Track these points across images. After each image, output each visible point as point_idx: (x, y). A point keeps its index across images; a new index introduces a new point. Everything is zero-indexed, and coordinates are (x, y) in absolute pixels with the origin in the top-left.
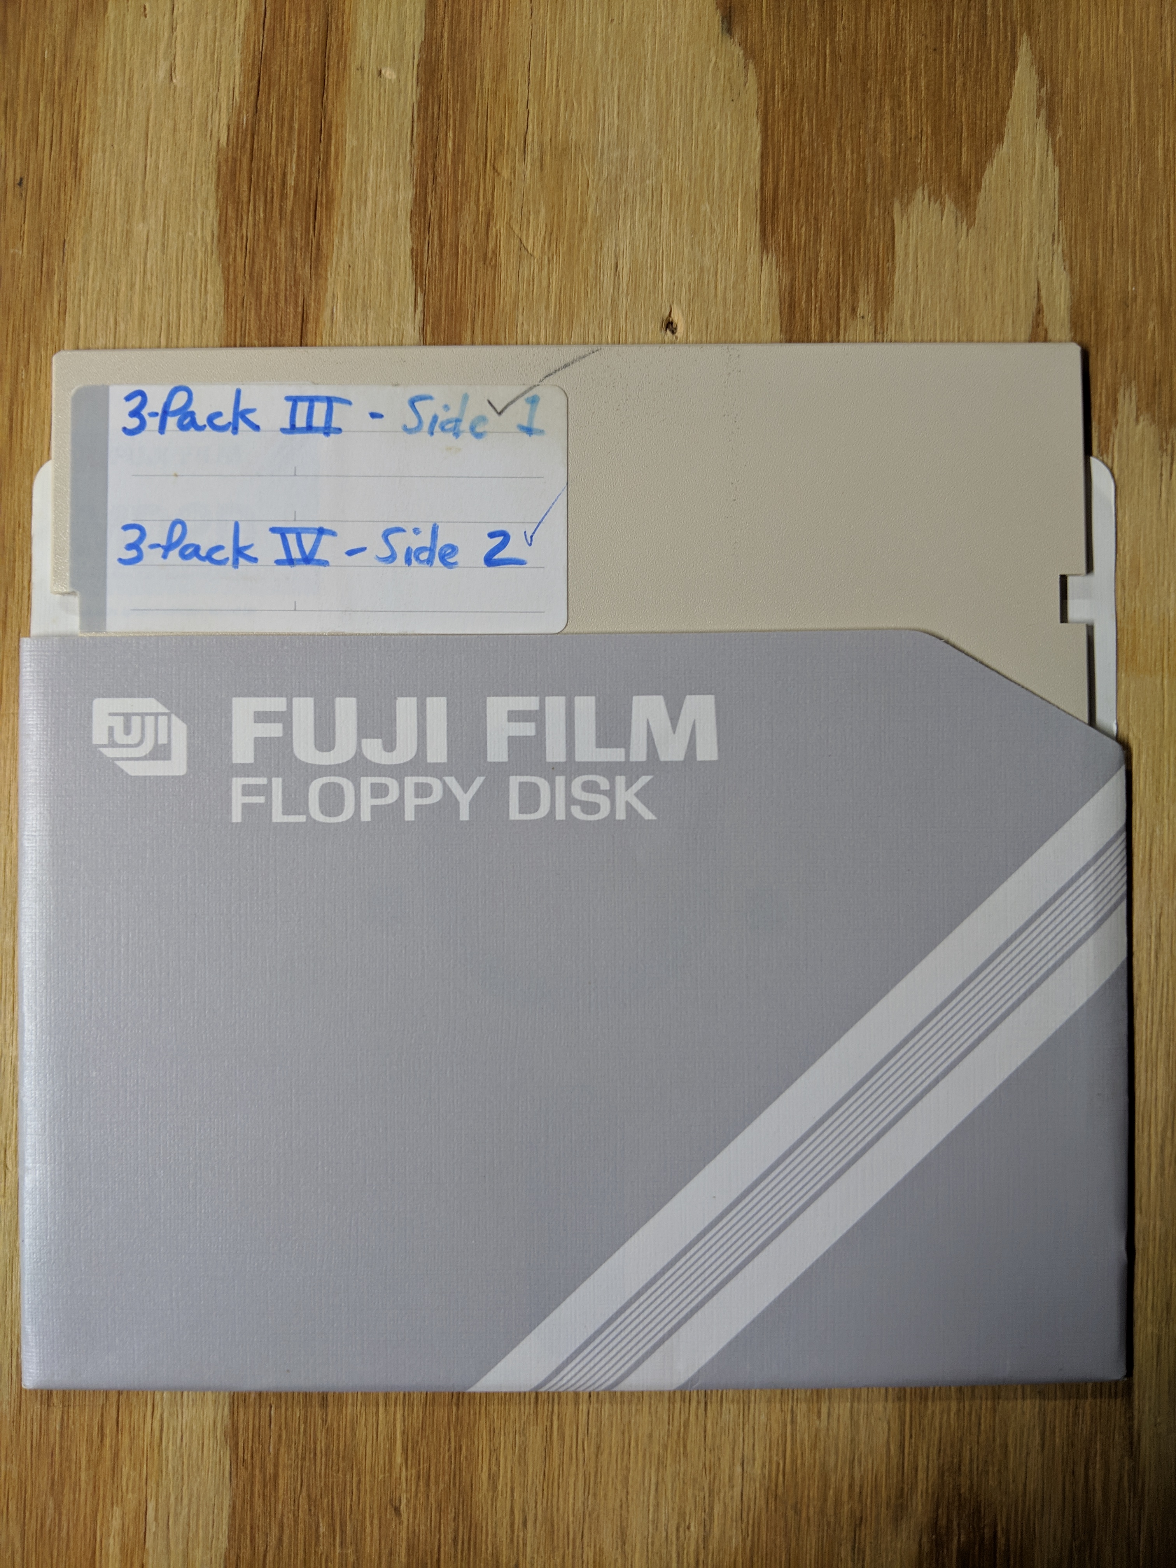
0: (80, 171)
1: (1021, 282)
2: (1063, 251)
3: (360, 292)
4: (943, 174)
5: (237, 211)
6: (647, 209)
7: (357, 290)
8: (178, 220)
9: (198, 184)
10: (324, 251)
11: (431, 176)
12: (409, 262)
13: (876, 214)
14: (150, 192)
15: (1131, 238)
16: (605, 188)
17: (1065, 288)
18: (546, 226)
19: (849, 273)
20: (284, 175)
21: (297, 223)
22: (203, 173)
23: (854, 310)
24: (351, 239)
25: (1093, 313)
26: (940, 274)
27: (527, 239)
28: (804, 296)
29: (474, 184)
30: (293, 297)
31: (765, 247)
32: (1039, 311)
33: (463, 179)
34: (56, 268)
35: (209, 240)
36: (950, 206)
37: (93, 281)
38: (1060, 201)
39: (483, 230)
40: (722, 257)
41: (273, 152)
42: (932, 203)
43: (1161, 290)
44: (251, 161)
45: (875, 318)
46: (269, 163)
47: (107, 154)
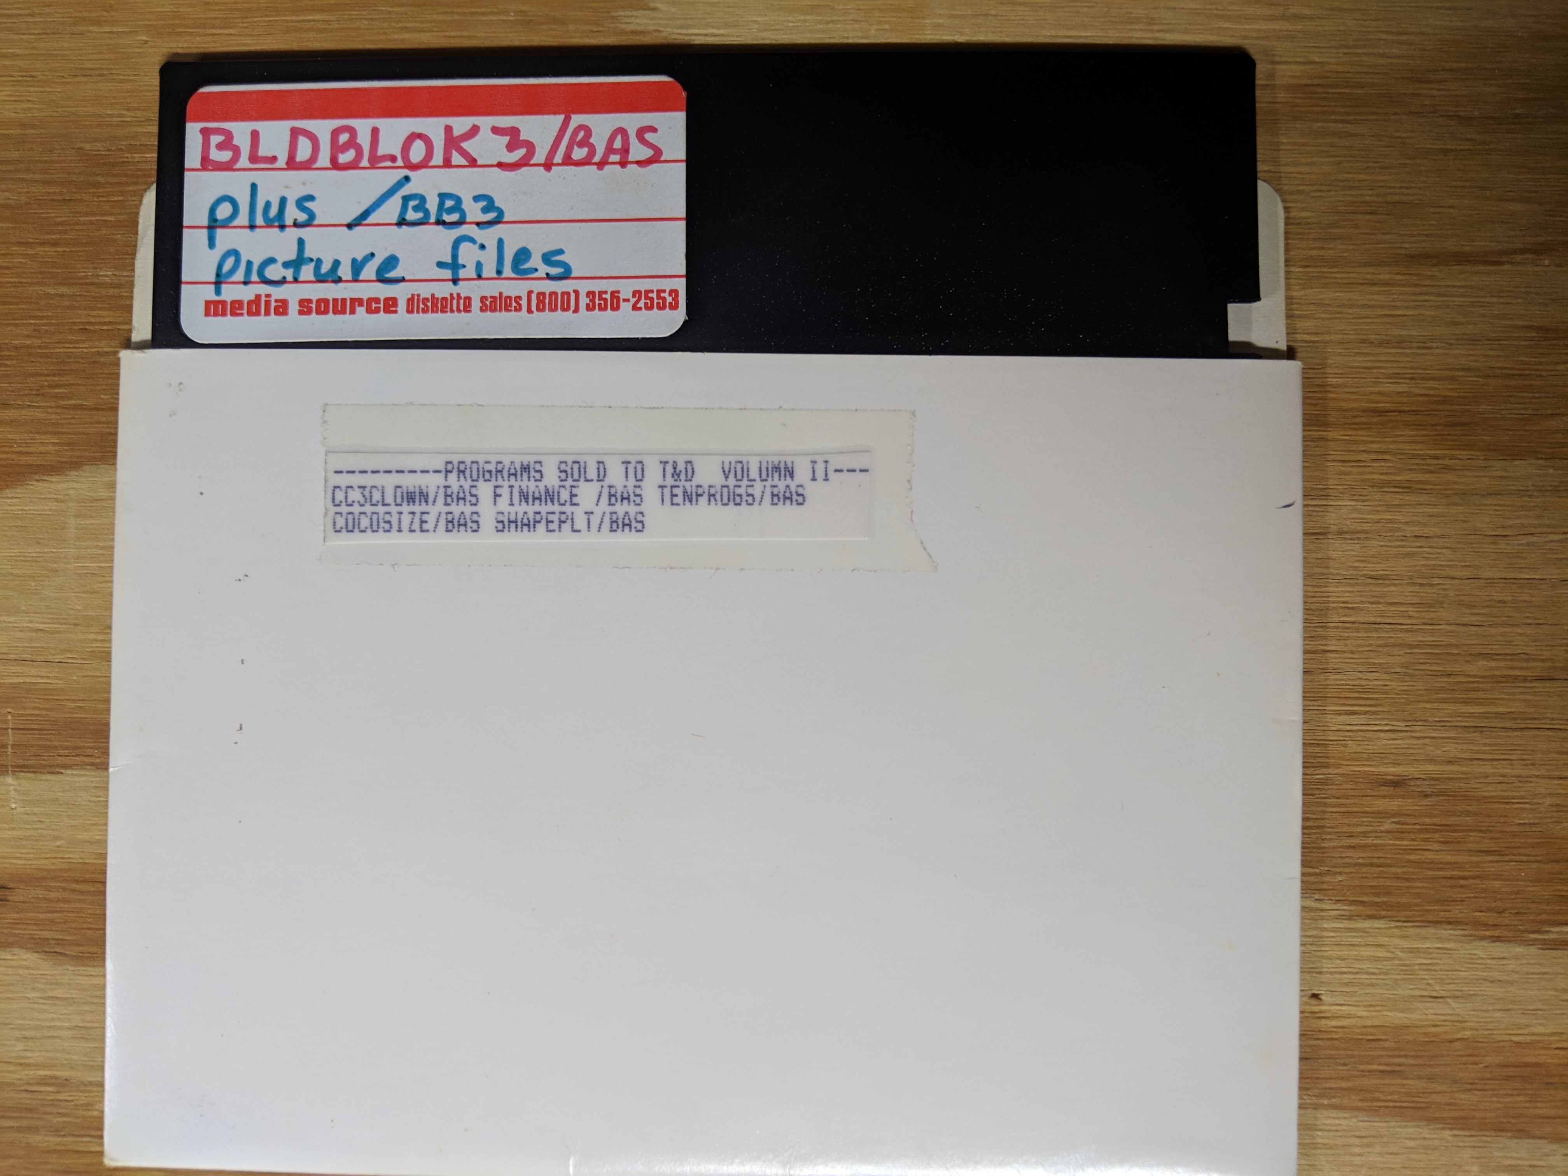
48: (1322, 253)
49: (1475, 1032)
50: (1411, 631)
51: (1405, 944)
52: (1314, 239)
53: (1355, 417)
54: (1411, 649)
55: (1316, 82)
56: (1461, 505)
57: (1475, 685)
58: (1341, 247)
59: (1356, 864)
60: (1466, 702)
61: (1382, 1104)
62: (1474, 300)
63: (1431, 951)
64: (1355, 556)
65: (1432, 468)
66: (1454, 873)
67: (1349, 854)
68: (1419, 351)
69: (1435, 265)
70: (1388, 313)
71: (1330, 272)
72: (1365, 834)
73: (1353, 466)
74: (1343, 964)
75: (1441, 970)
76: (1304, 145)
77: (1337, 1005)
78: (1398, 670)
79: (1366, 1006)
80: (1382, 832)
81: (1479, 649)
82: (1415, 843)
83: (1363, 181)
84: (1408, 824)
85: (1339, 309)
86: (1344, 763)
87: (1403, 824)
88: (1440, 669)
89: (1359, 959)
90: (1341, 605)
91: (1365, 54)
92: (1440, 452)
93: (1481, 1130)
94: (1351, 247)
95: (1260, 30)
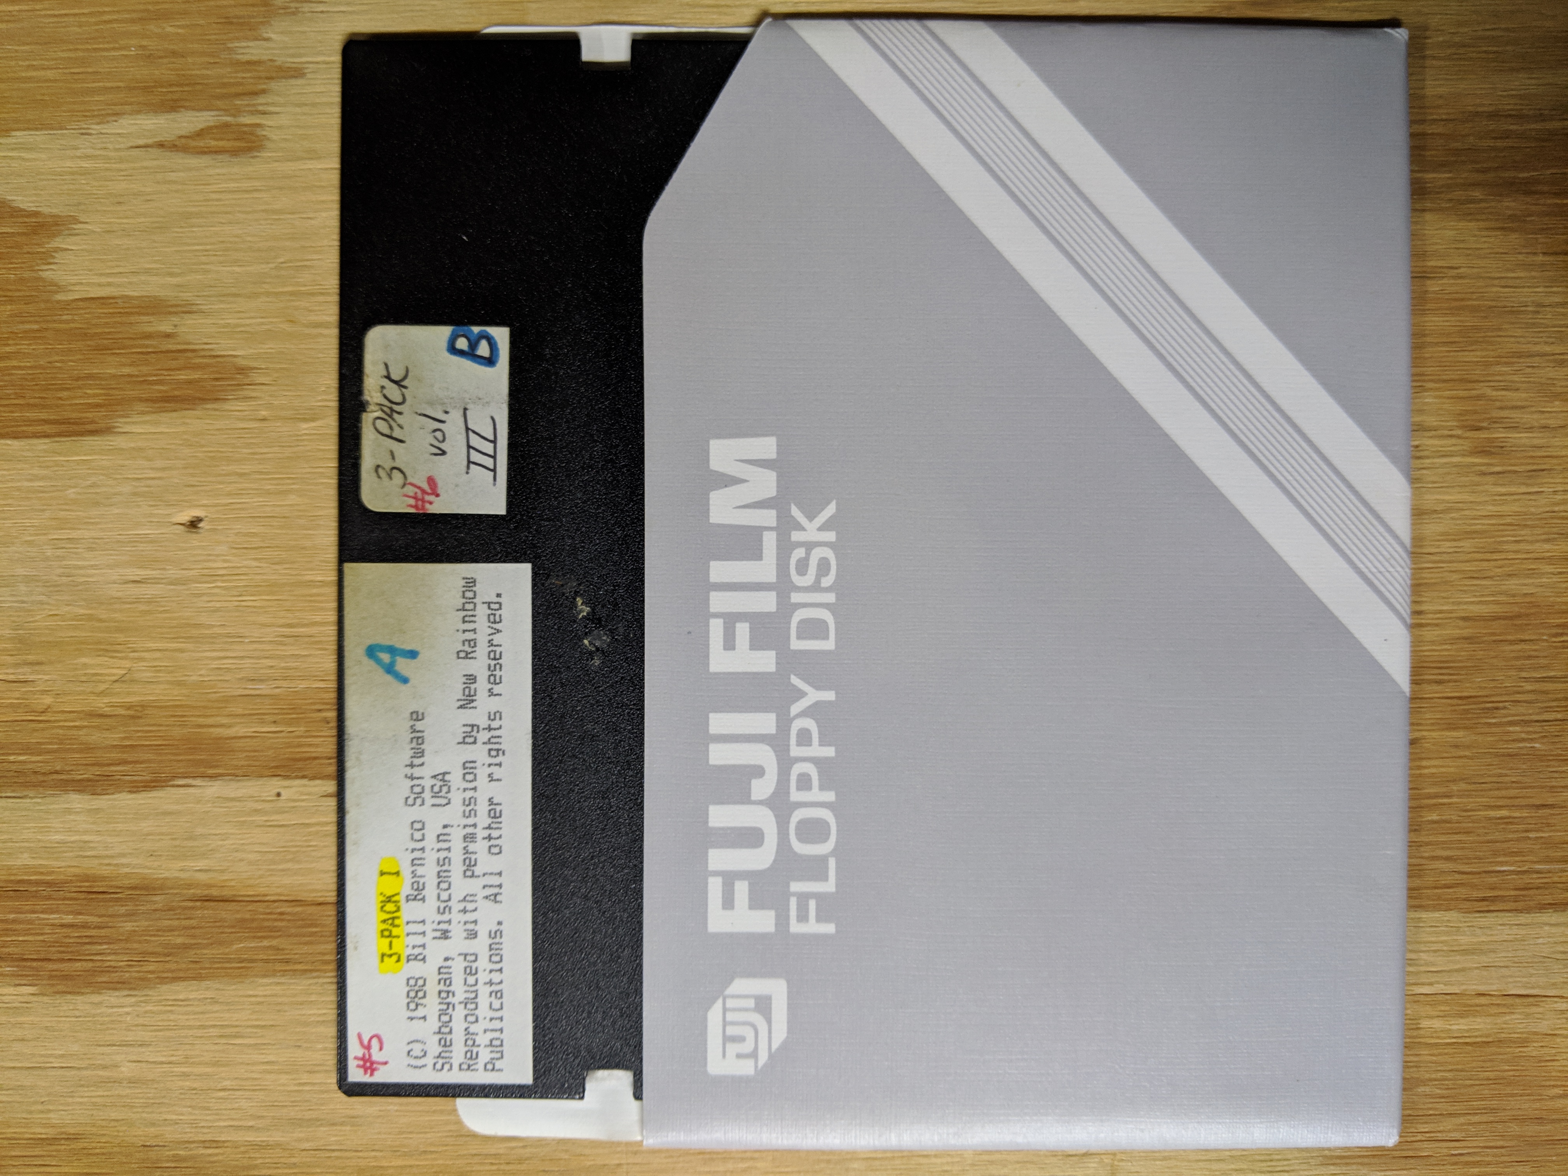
0: (70, 1134)
1: (132, 165)
2: (98, 124)
3: (177, 843)
4: (25, 251)
5: (102, 971)
6: (76, 553)
7: (176, 847)
8: (115, 1032)
9: (77, 1013)
10: (138, 882)
11: (55, 776)
12: (143, 795)
13: (70, 317)
14: (88, 1062)
15: (81, 54)
16: (57, 597)
17: (135, 119)
18: (99, 656)
19: (131, 342)
20: (63, 926)
21: (111, 911)
22: (65, 1008)
23: (168, 336)
24: (123, 855)
25: (160, 90)
26: (128, 249)
27: (114, 675)
28: (157, 387)
29: (61, 732)
30: (186, 912)
31: (107, 431)
32: (161, 145)
33: (56, 743)
34: (172, 1153)
35: (133, 1000)
36: (57, 242)
37: (182, 1114)
38: (46, 129)
39: (108, 720)
40: (121, 474)
41: (41, 938)
42: (56, 261)
43: (133, 21)
44: (50, 960)
45: (176, 313)
46: (50, 942)
47: (51, 1108)
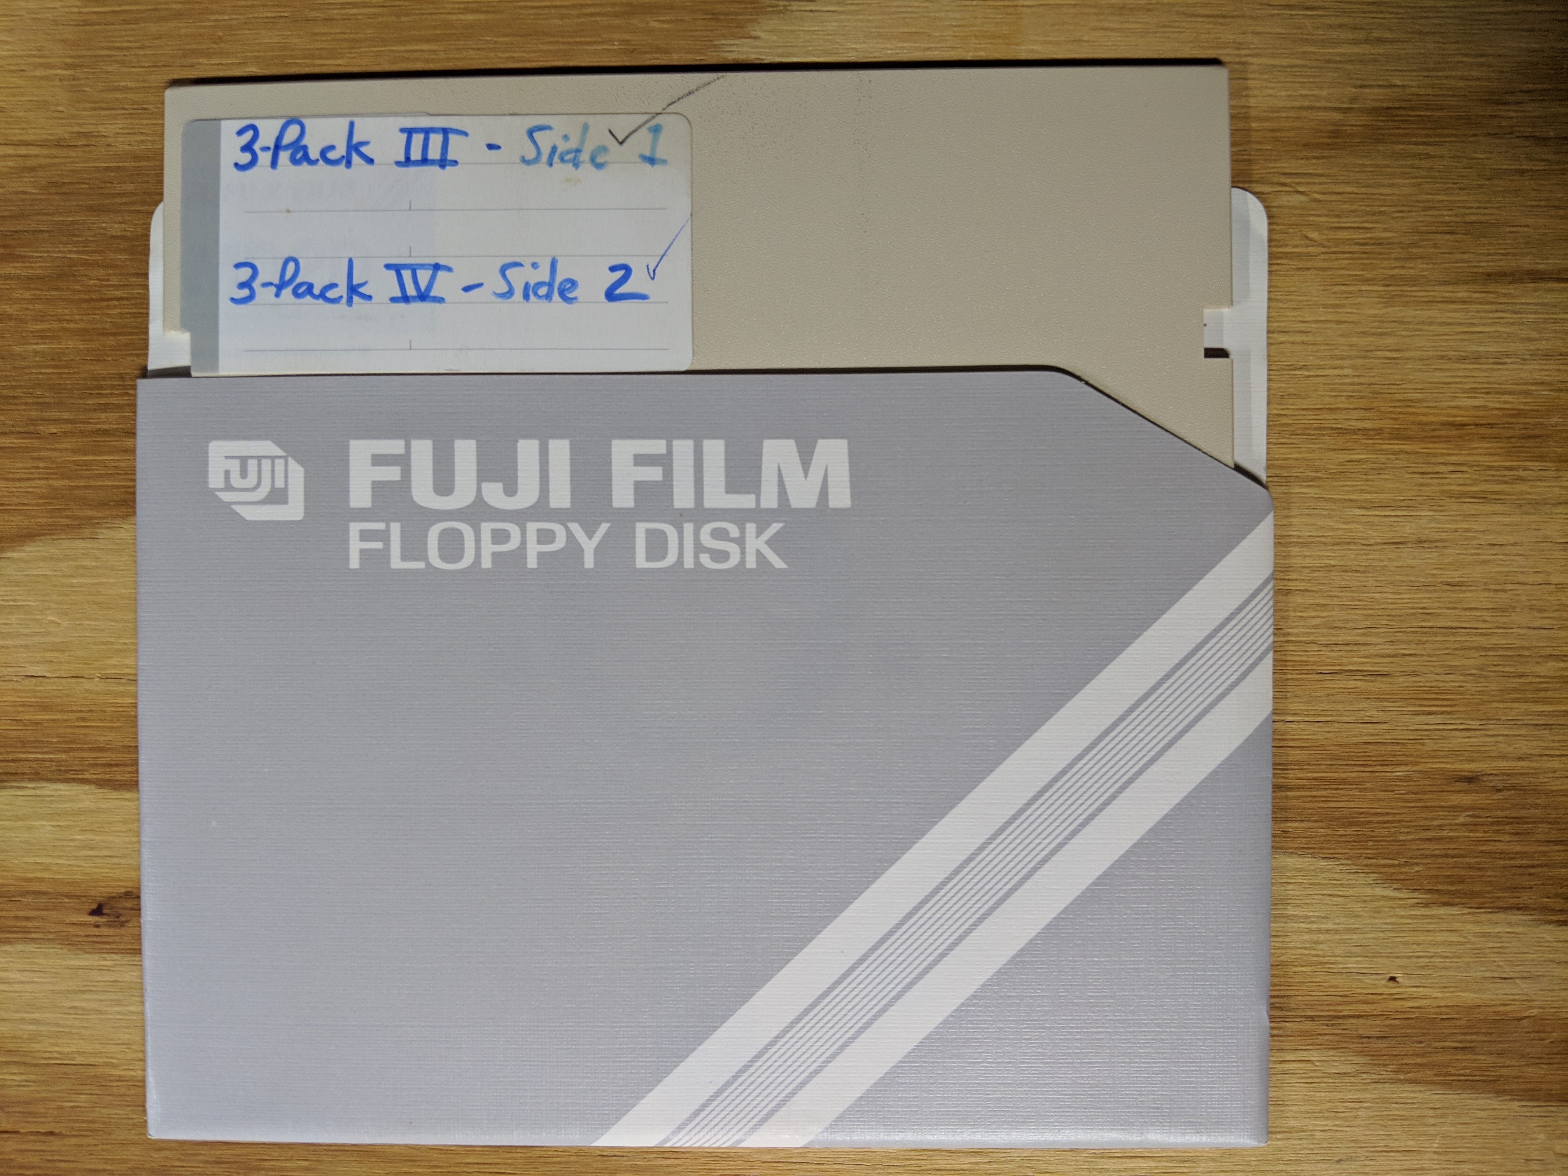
48: (1403, 272)
49: (1542, 1010)
50: (1485, 635)
51: (1477, 929)
52: (1395, 259)
53: (1434, 430)
54: (1486, 651)
55: (1397, 105)
56: (1534, 514)
57: (1545, 685)
58: (1421, 266)
59: (1433, 856)
60: (1536, 701)
61: (1454, 1078)
62: (1547, 316)
63: (1501, 935)
64: (1433, 564)
65: (1506, 479)
66: (1524, 862)
67: (1426, 846)
68: (1495, 367)
69: (1510, 283)
70: (1467, 330)
71: (1411, 291)
72: (1441, 827)
73: (1432, 478)
74: (1419, 948)
75: (1510, 953)
76: (1387, 166)
77: (1414, 987)
78: (1473, 672)
79: (1439, 988)
80: (1456, 824)
81: (1549, 651)
82: (1487, 835)
83: (1442, 201)
84: (1481, 817)
85: (1418, 327)
86: (1423, 761)
87: (1477, 817)
88: (1512, 670)
89: (1436, 944)
90: (1420, 611)
91: (1446, 77)
92: (1514, 463)
93: (1549, 1101)
94: (1431, 266)
95: (1344, 54)
